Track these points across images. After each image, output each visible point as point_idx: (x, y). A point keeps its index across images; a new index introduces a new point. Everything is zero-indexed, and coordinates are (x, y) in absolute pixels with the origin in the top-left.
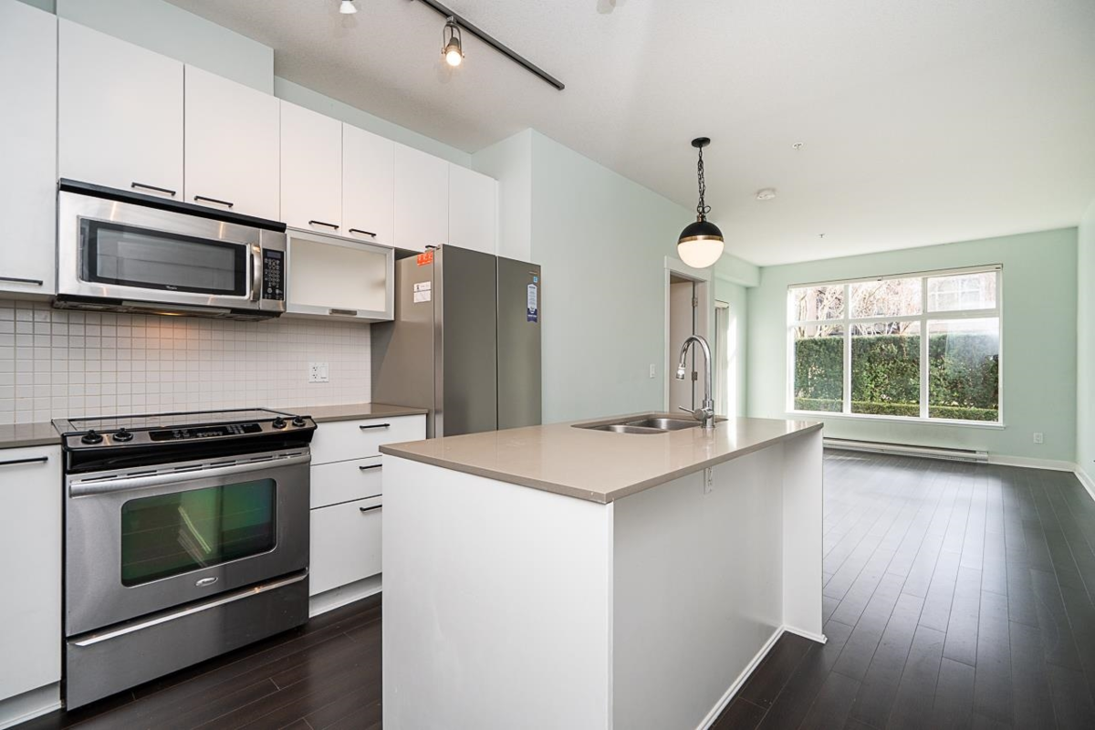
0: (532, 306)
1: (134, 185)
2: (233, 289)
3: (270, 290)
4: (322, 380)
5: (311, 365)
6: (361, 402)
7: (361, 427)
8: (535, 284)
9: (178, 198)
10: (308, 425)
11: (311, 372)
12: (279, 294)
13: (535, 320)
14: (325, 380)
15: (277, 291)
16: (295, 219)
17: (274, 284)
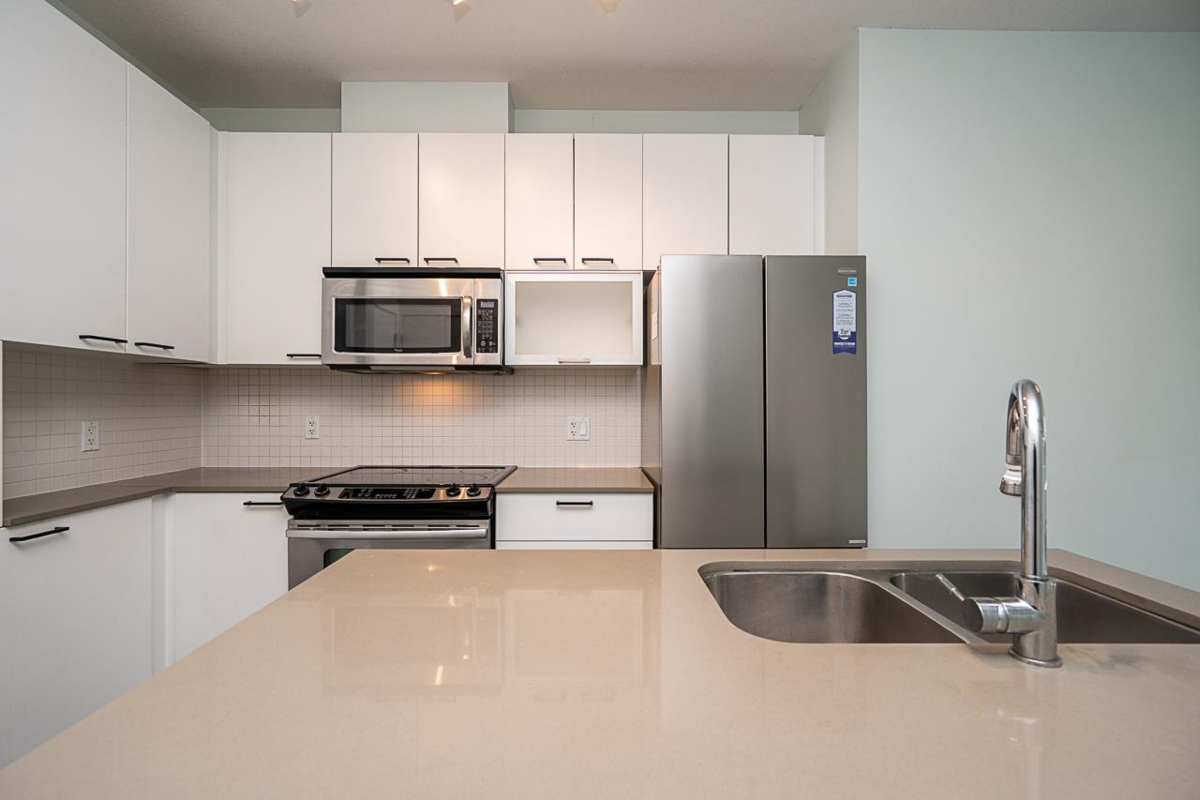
0: (844, 324)
1: (379, 260)
2: (449, 345)
3: (483, 343)
4: (581, 438)
5: (570, 419)
6: (629, 466)
7: (558, 503)
8: (851, 289)
9: (413, 264)
10: (484, 494)
11: (570, 428)
12: (493, 346)
13: (853, 350)
14: (585, 438)
15: (491, 344)
16: (517, 261)
17: (487, 336)
